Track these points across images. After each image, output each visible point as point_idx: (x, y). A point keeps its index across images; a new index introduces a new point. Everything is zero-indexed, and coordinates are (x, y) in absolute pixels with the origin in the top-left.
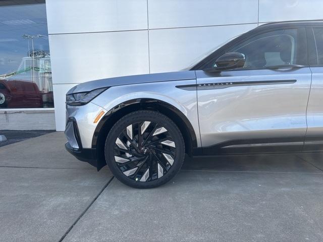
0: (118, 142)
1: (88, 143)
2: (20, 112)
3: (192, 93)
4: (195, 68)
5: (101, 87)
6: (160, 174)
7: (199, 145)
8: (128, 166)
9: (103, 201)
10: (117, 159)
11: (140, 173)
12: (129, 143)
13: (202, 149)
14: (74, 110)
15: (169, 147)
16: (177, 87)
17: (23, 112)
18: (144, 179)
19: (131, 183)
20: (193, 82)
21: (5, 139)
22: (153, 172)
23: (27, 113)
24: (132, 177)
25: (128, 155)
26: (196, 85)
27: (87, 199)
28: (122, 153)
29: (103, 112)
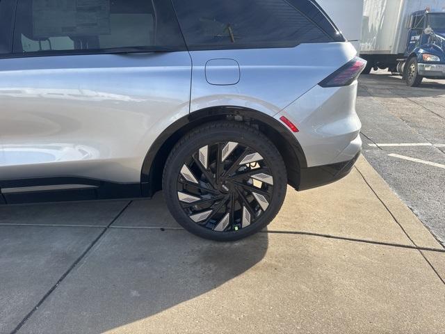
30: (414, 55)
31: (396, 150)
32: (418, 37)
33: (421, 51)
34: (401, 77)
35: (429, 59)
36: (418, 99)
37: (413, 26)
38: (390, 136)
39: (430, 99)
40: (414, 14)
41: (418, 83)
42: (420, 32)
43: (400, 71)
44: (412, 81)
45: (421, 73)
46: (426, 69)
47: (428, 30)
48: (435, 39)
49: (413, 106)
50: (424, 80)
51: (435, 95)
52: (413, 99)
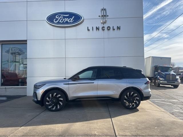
0: (47, 98)
1: (39, 99)
2: (12, 88)
3: (67, 86)
4: (70, 79)
5: (44, 84)
6: (58, 107)
7: (69, 100)
8: (50, 105)
9: (42, 114)
10: (47, 103)
11: (53, 107)
12: (50, 99)
13: (70, 100)
14: (36, 90)
15: (61, 100)
16: (64, 84)
17: (13, 88)
18: (54, 109)
19: (50, 110)
20: (68, 83)
21: (7, 99)
22: (57, 107)
23: (15, 88)
24: (51, 108)
25: (50, 102)
26: (69, 84)
27: (38, 113)
28: (48, 102)
29: (44, 91)
30: (157, 78)
31: (157, 101)
32: (157, 73)
33: (158, 77)
34: (153, 84)
35: (161, 79)
36: (160, 90)
37: (155, 70)
38: (154, 98)
39: (163, 90)
40: (155, 66)
41: (159, 86)
42: (157, 71)
43: (153, 82)
44: (157, 85)
45: (159, 83)
46: (161, 82)
47: (159, 71)
48: (162, 74)
49: (159, 92)
50: (161, 85)
51: (165, 89)
52: (159, 90)
